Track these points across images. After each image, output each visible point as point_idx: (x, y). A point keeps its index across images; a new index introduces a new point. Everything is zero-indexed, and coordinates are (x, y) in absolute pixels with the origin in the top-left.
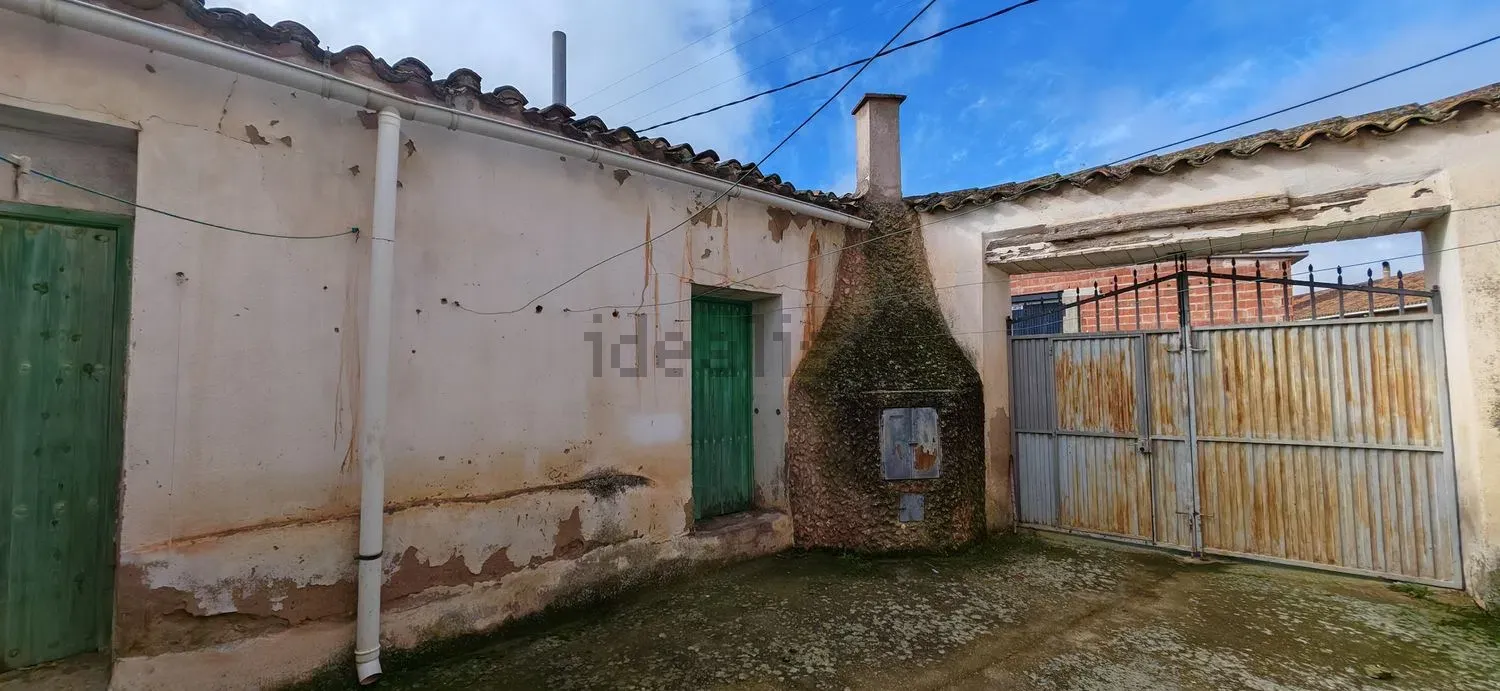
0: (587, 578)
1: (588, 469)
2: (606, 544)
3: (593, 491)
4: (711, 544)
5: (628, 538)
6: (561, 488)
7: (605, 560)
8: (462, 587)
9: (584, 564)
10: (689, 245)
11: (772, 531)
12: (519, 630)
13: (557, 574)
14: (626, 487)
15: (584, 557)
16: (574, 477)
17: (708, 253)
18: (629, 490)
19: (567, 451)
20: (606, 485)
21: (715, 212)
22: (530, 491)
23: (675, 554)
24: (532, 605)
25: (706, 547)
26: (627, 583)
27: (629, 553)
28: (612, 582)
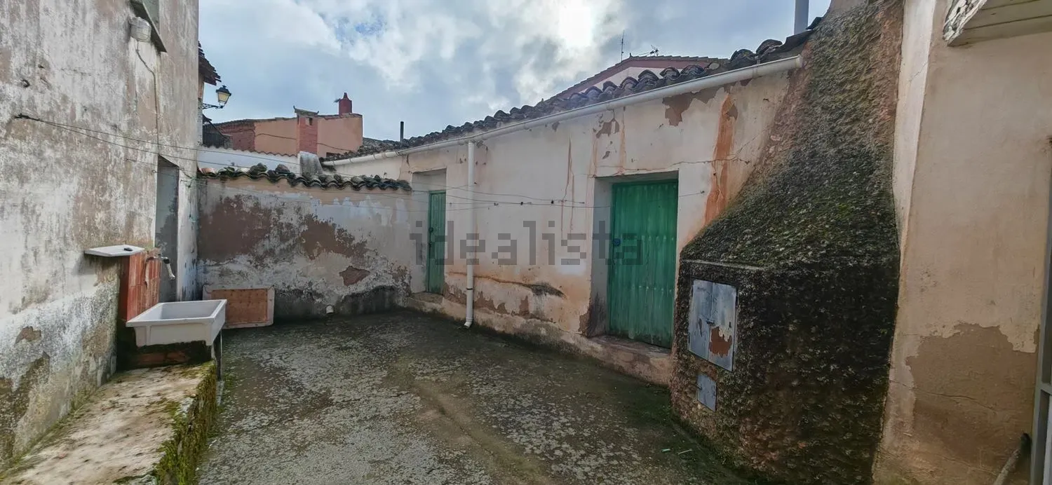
0: (529, 330)
1: (537, 280)
2: (538, 319)
3: (533, 290)
4: (595, 348)
5: (548, 320)
6: (524, 285)
7: (536, 326)
8: (492, 311)
9: (529, 323)
10: (595, 151)
11: (649, 363)
12: (504, 337)
13: (520, 322)
14: (547, 293)
15: (529, 320)
16: (532, 282)
17: (608, 153)
18: (548, 296)
19: (530, 269)
20: (540, 290)
21: (614, 123)
22: (513, 283)
23: (572, 341)
24: (510, 331)
25: (592, 347)
26: (544, 342)
27: (547, 327)
28: (537, 337)
